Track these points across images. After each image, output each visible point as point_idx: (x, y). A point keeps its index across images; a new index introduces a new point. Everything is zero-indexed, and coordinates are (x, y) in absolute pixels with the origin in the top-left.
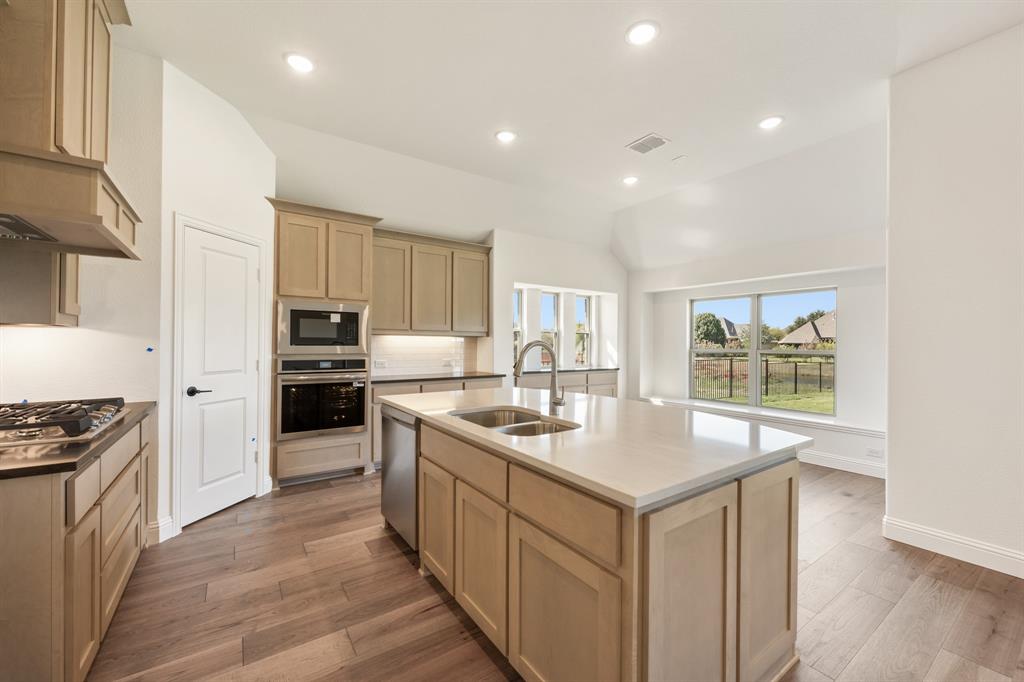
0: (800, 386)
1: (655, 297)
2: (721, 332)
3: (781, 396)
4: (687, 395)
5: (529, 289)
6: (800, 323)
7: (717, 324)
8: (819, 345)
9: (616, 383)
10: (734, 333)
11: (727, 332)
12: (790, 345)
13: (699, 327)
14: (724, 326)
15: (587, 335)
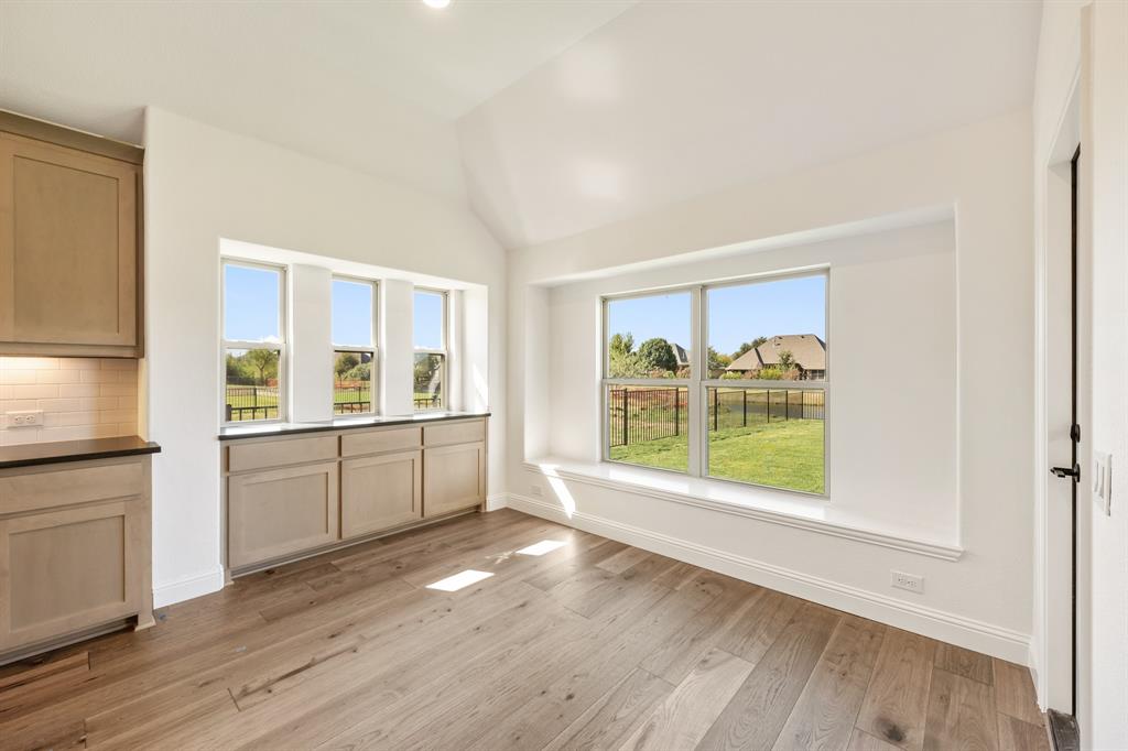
0: (750, 416)
1: (551, 293)
2: (672, 357)
3: (732, 430)
4: (598, 457)
5: (298, 266)
6: (746, 349)
7: (668, 349)
8: (762, 372)
9: (485, 439)
10: (685, 360)
11: (678, 358)
12: (737, 371)
13: (650, 353)
14: (675, 352)
15: (442, 356)
